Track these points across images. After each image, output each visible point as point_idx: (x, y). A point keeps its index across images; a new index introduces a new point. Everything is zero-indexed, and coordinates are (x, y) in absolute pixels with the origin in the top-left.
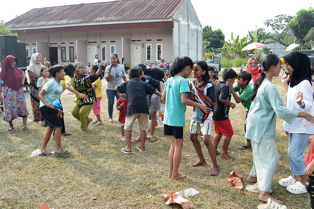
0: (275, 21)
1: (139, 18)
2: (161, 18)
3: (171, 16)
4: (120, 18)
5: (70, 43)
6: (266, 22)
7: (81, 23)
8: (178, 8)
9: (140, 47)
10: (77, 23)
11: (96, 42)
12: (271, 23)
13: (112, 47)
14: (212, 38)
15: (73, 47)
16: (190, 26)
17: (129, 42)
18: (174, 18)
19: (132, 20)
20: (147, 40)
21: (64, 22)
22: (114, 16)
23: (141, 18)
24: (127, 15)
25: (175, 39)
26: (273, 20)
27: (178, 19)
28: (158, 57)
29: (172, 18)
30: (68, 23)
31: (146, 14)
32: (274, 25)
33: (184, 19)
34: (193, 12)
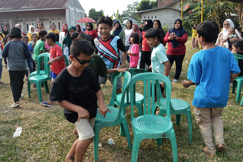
0: (133, 6)
1: (46, 7)
2: (58, 7)
3: (64, 6)
4: (35, 7)
5: (7, 21)
6: (128, 6)
7: (12, 10)
8: (68, 2)
9: (48, 23)
10: (10, 10)
11: (22, 21)
12: (131, 6)
13: (32, 23)
14: (95, 16)
15: (9, 24)
16: (76, 10)
17: (42, 20)
18: (66, 7)
19: (43, 8)
20: (52, 19)
21: (2, 9)
22: (32, 6)
23: (48, 7)
24: (40, 5)
25: (67, 19)
26: (132, 5)
27: (68, 7)
28: (59, 28)
29: (65, 7)
30: (5, 10)
31: (50, 5)
32: (133, 8)
33: (72, 7)
34: (78, 3)
